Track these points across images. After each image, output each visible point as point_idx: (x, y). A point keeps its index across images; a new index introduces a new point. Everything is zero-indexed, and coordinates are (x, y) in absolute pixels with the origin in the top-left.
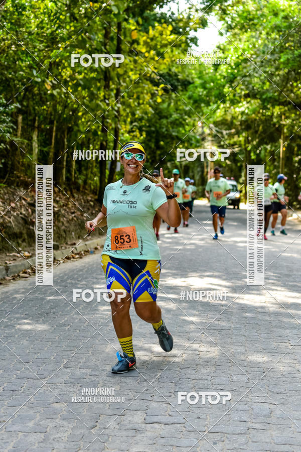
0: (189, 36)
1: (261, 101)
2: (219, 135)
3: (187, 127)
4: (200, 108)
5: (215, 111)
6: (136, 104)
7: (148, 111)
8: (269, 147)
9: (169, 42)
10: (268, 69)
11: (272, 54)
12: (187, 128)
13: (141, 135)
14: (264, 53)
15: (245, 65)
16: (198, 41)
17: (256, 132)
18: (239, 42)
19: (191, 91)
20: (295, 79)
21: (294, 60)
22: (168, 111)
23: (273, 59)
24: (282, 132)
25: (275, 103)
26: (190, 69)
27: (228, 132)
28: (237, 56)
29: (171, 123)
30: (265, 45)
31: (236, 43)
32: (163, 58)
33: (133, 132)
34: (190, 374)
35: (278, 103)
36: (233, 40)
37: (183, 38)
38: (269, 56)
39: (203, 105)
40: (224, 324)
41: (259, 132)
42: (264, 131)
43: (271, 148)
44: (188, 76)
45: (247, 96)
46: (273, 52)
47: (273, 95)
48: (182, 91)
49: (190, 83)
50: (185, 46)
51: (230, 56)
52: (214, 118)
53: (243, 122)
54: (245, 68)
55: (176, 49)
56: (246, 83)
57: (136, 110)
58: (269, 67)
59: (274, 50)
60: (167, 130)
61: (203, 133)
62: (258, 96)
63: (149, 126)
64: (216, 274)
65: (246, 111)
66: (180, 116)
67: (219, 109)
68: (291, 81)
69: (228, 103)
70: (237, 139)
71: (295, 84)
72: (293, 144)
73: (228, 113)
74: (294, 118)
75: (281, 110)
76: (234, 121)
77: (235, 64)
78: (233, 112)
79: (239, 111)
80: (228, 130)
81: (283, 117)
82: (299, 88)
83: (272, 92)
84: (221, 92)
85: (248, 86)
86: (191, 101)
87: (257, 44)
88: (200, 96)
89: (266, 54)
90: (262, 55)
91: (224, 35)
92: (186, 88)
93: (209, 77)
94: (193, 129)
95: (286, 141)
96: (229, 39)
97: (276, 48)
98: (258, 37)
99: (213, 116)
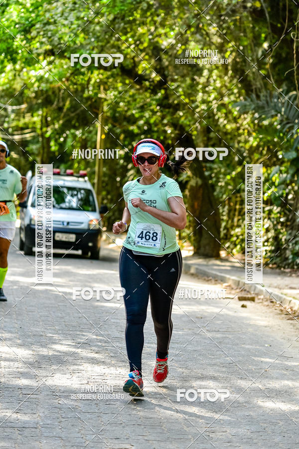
8: (78, 133)
10: (82, 15)
15: (49, 7)
17: (60, 109)
20: (125, 31)
24: (101, 109)
27: (15, 107)
41: (65, 110)
42: (74, 107)
43: (83, 134)
45: (51, 53)
53: (39, 93)
54: (48, 11)
56: (49, 34)
58: (84, 11)
62: (67, 54)
65: (46, 76)
67: (4, 72)
68: (118, 33)
69: (19, 62)
70: (30, 120)
71: (123, 38)
72: (117, 129)
73: (18, 77)
74: (120, 89)
75: (101, 76)
76: (26, 91)
77: (32, 5)
78: (26, 78)
79: (36, 76)
80: (16, 105)
81: (102, 88)
82: (130, 45)
83: (89, 49)
84: (9, 46)
85: (52, 38)
95: (107, 125)
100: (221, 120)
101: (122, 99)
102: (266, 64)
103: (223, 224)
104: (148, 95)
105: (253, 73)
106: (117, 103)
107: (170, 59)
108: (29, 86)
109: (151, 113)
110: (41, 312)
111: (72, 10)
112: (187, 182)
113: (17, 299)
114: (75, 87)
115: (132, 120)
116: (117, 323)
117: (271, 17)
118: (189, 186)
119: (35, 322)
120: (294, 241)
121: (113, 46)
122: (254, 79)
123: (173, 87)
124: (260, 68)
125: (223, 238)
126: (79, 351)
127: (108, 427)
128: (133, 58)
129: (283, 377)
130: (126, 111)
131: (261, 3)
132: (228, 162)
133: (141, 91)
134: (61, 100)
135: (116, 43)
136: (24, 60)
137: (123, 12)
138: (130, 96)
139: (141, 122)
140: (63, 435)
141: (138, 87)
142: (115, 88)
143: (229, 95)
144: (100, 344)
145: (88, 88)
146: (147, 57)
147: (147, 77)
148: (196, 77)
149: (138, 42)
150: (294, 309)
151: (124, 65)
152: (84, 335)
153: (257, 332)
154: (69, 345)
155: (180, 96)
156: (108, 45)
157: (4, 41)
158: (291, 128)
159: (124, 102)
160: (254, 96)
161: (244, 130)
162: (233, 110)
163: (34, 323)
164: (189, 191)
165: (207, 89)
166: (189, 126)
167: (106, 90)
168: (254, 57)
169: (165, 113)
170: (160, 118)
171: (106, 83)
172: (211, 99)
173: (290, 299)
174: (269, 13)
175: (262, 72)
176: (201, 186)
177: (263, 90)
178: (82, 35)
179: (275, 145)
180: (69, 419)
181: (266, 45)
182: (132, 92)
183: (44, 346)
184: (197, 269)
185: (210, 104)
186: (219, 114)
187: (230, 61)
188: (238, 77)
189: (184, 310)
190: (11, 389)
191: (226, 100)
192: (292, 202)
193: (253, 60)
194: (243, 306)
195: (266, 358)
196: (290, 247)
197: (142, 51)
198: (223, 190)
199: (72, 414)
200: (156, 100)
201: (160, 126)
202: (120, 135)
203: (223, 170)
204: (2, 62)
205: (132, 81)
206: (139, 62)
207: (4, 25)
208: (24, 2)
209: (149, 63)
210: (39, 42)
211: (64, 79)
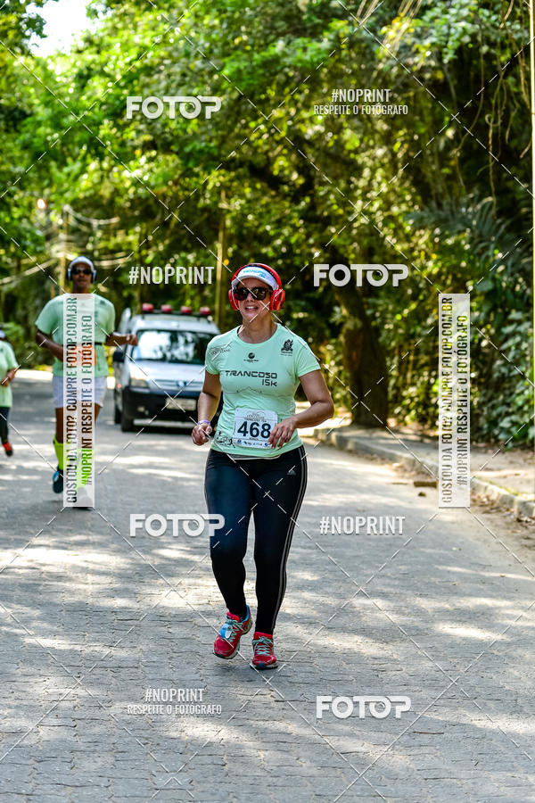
0: (24, 15)
1: (181, 158)
2: (84, 229)
3: (15, 209)
4: (48, 169)
5: (76, 178)
8: (191, 257)
10: (195, 92)
11: (206, 59)
14: (187, 55)
15: (147, 80)
16: (44, 27)
17: (165, 225)
18: (132, 32)
19: (27, 132)
20: (254, 114)
21: (252, 73)
23: (208, 69)
24: (222, 225)
25: (211, 162)
26: (25, 85)
27: (102, 222)
28: (128, 60)
30: (190, 41)
31: (126, 32)
34: (59, 773)
35: (217, 164)
36: (120, 25)
37: (12, 19)
39: (53, 164)
40: (123, 654)
41: (173, 225)
43: (197, 258)
44: (20, 100)
45: (147, 146)
46: (208, 55)
47: (206, 147)
48: (7, 132)
49: (24, 115)
50: (16, 36)
51: (113, 58)
52: (74, 190)
53: (137, 202)
54: (147, 86)
58: (197, 86)
59: (211, 51)
61: (50, 223)
62: (174, 148)
64: (94, 538)
65: (146, 178)
67: (87, 172)
68: (244, 118)
69: (107, 159)
70: (124, 239)
71: (252, 125)
72: (244, 252)
73: (106, 181)
74: (248, 195)
75: (222, 179)
76: (117, 199)
77: (124, 77)
78: (117, 181)
79: (130, 179)
80: (104, 219)
81: (223, 194)
82: (262, 134)
83: (205, 141)
84: (93, 136)
85: (153, 125)
86: (26, 155)
87: (171, 35)
88: (46, 142)
89: (192, 59)
90: (183, 60)
91: (100, 14)
92: (15, 126)
93: (66, 103)
94: (28, 214)
95: (231, 246)
96: (110, 24)
97: (213, 47)
98: (173, 22)
99: (72, 187)
100: (388, 239)
101: (251, 211)
102: (450, 159)
103: (392, 382)
104: (287, 204)
105: (433, 172)
106: (245, 216)
107: (316, 154)
108: (122, 192)
109: (291, 230)
112: (342, 324)
113: (109, 487)
114: (186, 193)
115: (266, 240)
117: (457, 92)
118: (344, 331)
120: (490, 405)
121: (239, 137)
122: (434, 181)
123: (321, 193)
124: (442, 166)
125: (391, 402)
128: (266, 153)
129: (477, 594)
130: (257, 227)
131: (444, 74)
132: (398, 296)
133: (277, 199)
134: (166, 211)
135: (243, 132)
136: (114, 156)
137: (252, 89)
138: (262, 206)
139: (278, 242)
140: (174, 677)
141: (273, 193)
142: (242, 196)
143: (399, 204)
145: (204, 195)
146: (285, 151)
147: (285, 180)
148: (353, 179)
149: (273, 131)
150: (491, 498)
151: (254, 163)
153: (441, 531)
154: (182, 550)
155: (332, 205)
156: (232, 135)
158: (486, 249)
159: (254, 214)
160: (434, 204)
161: (420, 251)
162: (405, 225)
164: (345, 337)
165: (369, 195)
166: (344, 246)
167: (228, 197)
168: (435, 150)
169: (310, 229)
170: (304, 237)
171: (229, 188)
172: (373, 209)
173: (485, 484)
174: (455, 87)
175: (446, 171)
176: (361, 330)
177: (447, 196)
178: (195, 121)
179: (463, 271)
180: (184, 654)
181: (450, 133)
182: (265, 200)
183: (147, 551)
184: (356, 444)
185: (373, 217)
186: (386, 230)
187: (400, 155)
188: (411, 178)
189: (340, 500)
190: (101, 614)
191: (395, 210)
192: (486, 351)
193: (432, 154)
194: (421, 495)
195: (454, 566)
196: (485, 413)
197: (278, 143)
198: (392, 334)
199: (188, 647)
200: (299, 211)
201: (304, 247)
203: (391, 307)
204: (84, 158)
205: (265, 185)
206: (275, 158)
207: (85, 106)
208: (112, 73)
209: (289, 160)
210: (134, 129)
211: (170, 183)
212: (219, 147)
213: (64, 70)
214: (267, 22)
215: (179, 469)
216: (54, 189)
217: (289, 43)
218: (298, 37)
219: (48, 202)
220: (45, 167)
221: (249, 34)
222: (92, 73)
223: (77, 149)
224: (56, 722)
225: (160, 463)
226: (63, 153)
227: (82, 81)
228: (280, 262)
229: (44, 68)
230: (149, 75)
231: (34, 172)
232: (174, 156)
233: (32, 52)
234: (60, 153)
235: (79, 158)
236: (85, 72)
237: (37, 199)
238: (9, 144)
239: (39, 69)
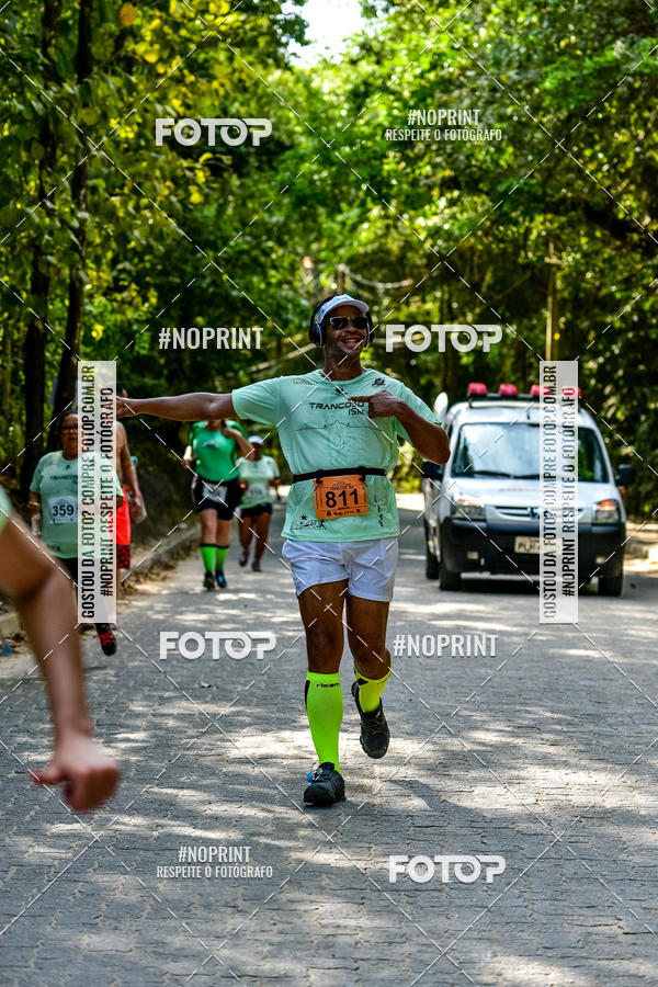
0: (279, 17)
1: (492, 199)
2: (367, 294)
4: (314, 217)
5: (354, 228)
6: (130, 207)
7: (165, 229)
9: (220, 32)
10: (509, 111)
11: (522, 67)
12: (274, 276)
13: (145, 299)
14: (497, 63)
15: (445, 98)
16: (306, 30)
17: (476, 286)
18: (423, 35)
19: (287, 169)
20: (589, 139)
21: (582, 84)
22: (219, 229)
23: (525, 82)
24: (551, 285)
25: (533, 205)
26: (281, 107)
27: (389, 286)
28: (418, 71)
29: (228, 261)
30: (500, 44)
31: (414, 35)
32: (211, 78)
33: (122, 289)
35: (542, 206)
36: (406, 27)
37: (264, 22)
38: (512, 74)
39: (321, 210)
41: (485, 287)
42: (499, 284)
43: (519, 332)
45: (447, 185)
46: (524, 64)
47: (527, 184)
48: (259, 169)
49: (283, 148)
50: (268, 44)
51: (398, 69)
52: (351, 245)
53: (435, 259)
55: (242, 55)
56: (449, 148)
57: (131, 227)
58: (513, 103)
59: (529, 58)
60: (213, 283)
61: (320, 289)
62: (483, 186)
63: (165, 273)
65: (446, 227)
66: (254, 242)
67: (368, 220)
68: (577, 145)
69: (394, 202)
70: (419, 308)
71: (588, 153)
72: (582, 322)
73: (393, 232)
74: (585, 247)
75: (548, 225)
76: (409, 255)
77: (413, 94)
78: (408, 231)
79: (426, 228)
80: (392, 282)
81: (551, 246)
82: (601, 165)
83: (525, 176)
84: (374, 173)
85: (455, 156)
86: (286, 200)
87: (475, 38)
88: (312, 182)
89: (503, 69)
90: (492, 70)
91: (379, 13)
92: (270, 162)
93: (338, 130)
94: (290, 278)
95: (563, 315)
96: (393, 25)
97: (531, 52)
98: (478, 20)
99: (348, 242)
101: (590, 266)
104: (638, 257)
106: (581, 274)
108: (415, 245)
109: (643, 292)
110: (448, 670)
111: (489, 103)
114: (502, 246)
115: (612, 305)
116: (590, 687)
119: (438, 689)
121: (569, 169)
126: (519, 741)
127: (574, 886)
128: (607, 190)
130: (599, 289)
133: (624, 251)
134: (476, 271)
135: (575, 162)
136: (402, 198)
137: (585, 105)
138: (604, 261)
139: (628, 308)
141: (618, 243)
142: (578, 249)
144: (558, 728)
145: (525, 246)
146: (633, 187)
147: (634, 225)
149: (615, 160)
151: (591, 204)
152: (528, 712)
154: (501, 731)
156: (561, 167)
157: (365, 163)
159: (594, 271)
163: (434, 691)
167: (559, 250)
171: (558, 238)
178: (510, 150)
182: (608, 252)
190: (392, 819)
202: (588, 332)
204: (363, 204)
205: (607, 233)
206: (619, 197)
207: (363, 133)
208: (398, 89)
209: (638, 199)
210: (429, 163)
211: (480, 233)
212: (544, 184)
213: (333, 86)
214: (601, 18)
215: (499, 620)
216: (324, 245)
217: (632, 44)
218: (644, 37)
219: (316, 262)
220: (310, 215)
221: (578, 33)
222: (372, 89)
223: (353, 191)
224: (331, 963)
225: (472, 612)
226: (334, 197)
227: (360, 100)
228: (630, 335)
229: (307, 86)
230: (447, 91)
231: (297, 222)
232: (484, 197)
233: (291, 64)
234: (330, 195)
235: (358, 202)
236: (362, 88)
237: (302, 258)
238: (263, 186)
239: (300, 85)
